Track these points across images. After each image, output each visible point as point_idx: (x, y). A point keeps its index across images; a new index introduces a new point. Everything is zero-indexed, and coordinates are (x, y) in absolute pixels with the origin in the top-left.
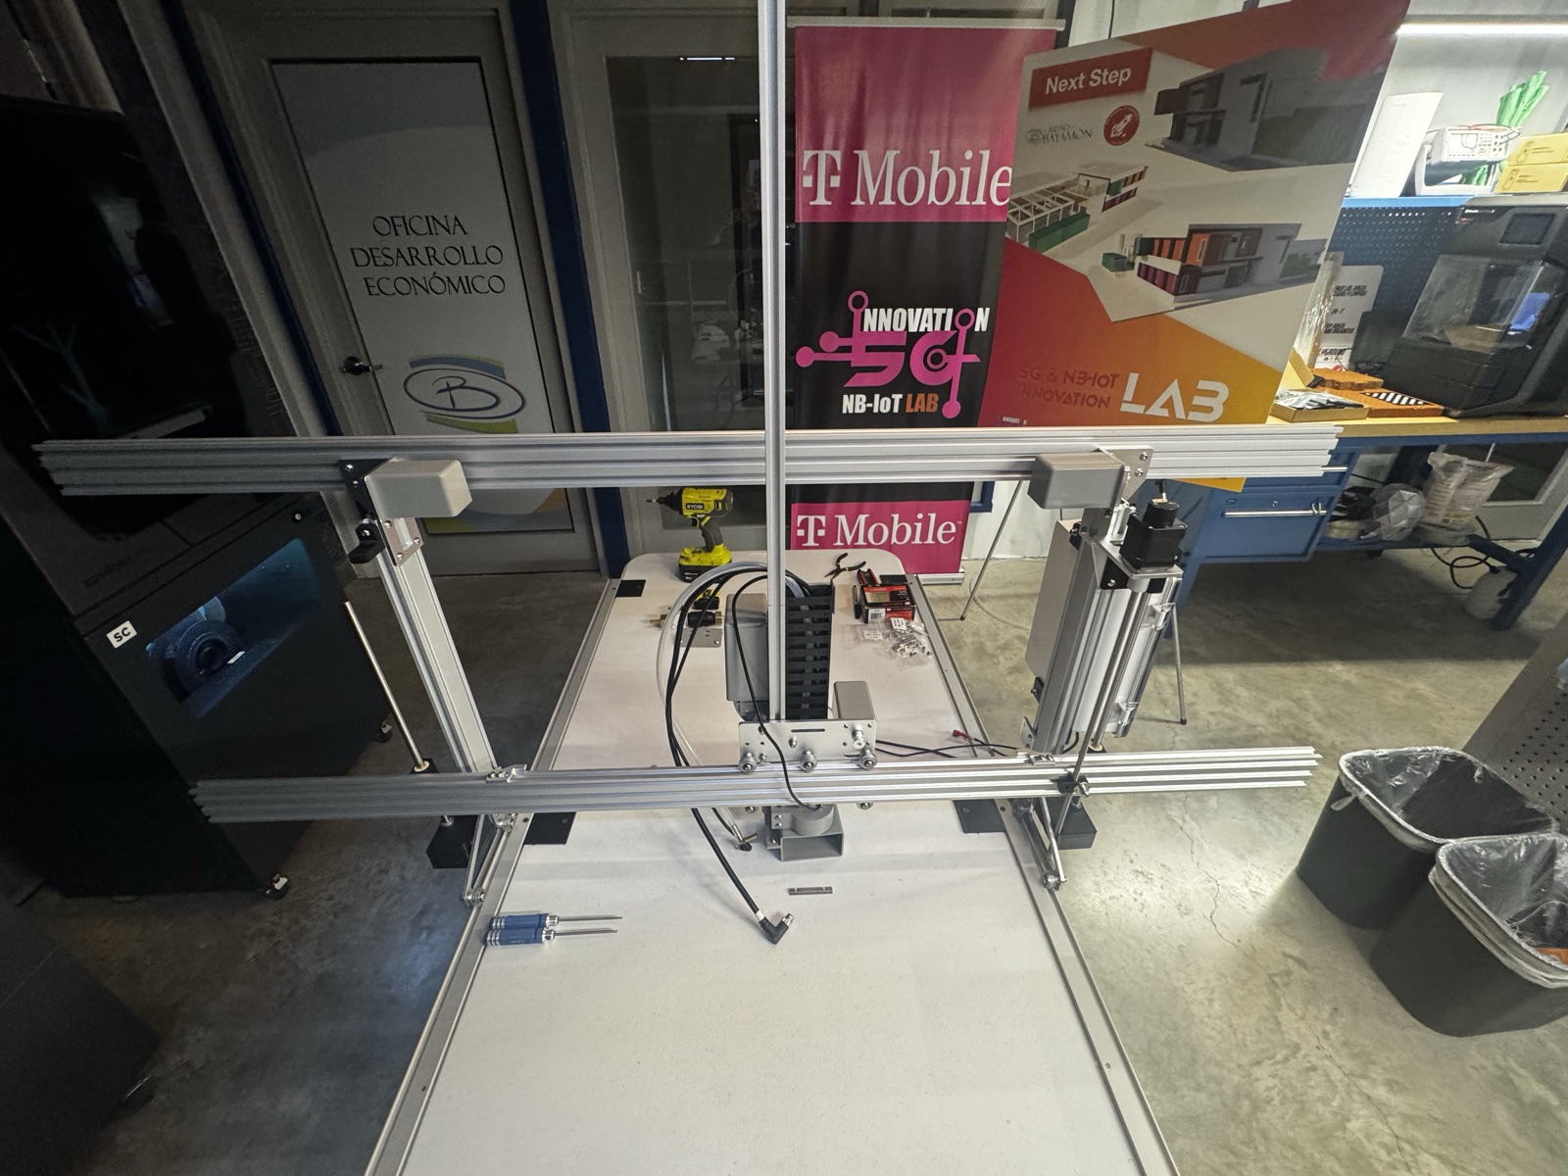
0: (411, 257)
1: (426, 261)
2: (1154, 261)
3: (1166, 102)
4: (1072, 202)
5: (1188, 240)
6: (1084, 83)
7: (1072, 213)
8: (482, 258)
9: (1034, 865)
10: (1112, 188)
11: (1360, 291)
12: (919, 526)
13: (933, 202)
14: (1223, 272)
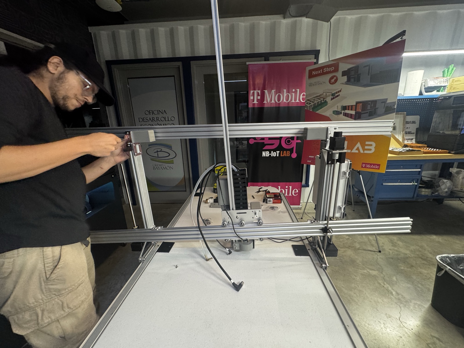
0: (153, 119)
1: (156, 120)
2: (347, 111)
3: (344, 73)
4: (322, 99)
5: (356, 105)
6: (322, 71)
7: (323, 102)
8: (170, 119)
9: (318, 262)
10: (333, 95)
11: (414, 122)
12: (287, 190)
13: (285, 102)
14: (367, 113)
